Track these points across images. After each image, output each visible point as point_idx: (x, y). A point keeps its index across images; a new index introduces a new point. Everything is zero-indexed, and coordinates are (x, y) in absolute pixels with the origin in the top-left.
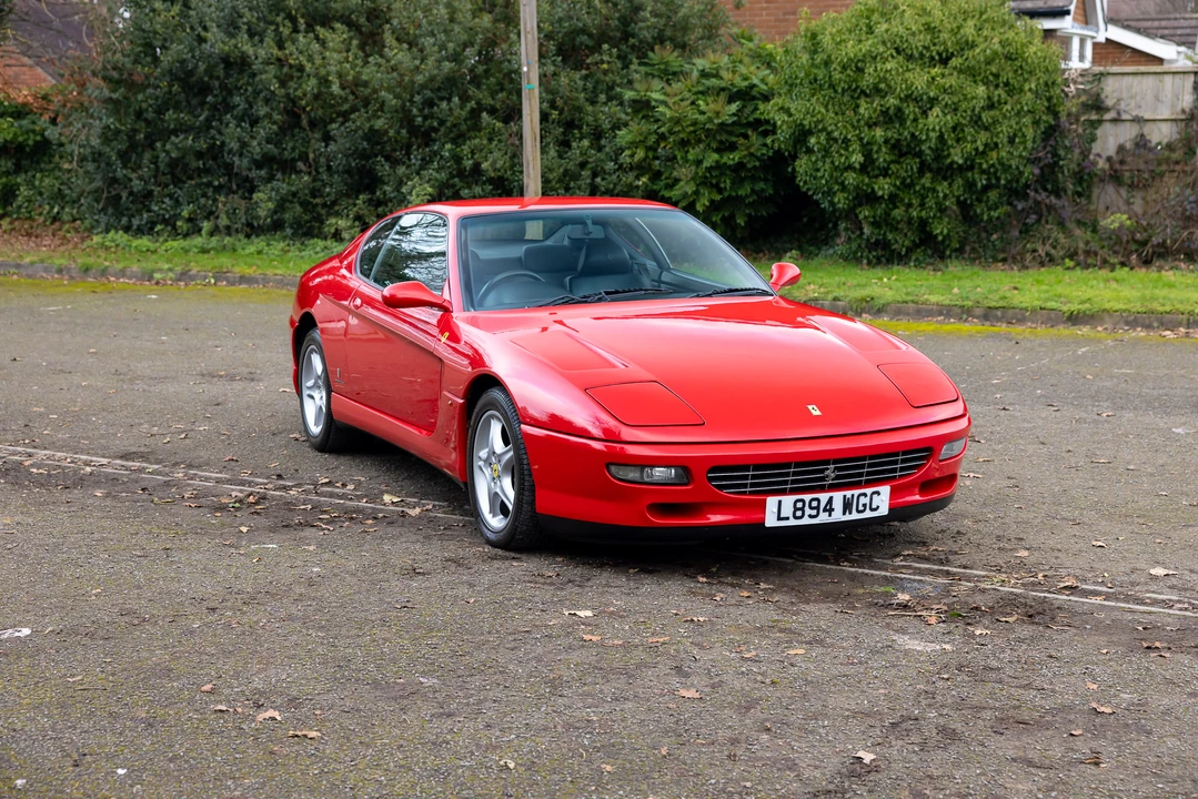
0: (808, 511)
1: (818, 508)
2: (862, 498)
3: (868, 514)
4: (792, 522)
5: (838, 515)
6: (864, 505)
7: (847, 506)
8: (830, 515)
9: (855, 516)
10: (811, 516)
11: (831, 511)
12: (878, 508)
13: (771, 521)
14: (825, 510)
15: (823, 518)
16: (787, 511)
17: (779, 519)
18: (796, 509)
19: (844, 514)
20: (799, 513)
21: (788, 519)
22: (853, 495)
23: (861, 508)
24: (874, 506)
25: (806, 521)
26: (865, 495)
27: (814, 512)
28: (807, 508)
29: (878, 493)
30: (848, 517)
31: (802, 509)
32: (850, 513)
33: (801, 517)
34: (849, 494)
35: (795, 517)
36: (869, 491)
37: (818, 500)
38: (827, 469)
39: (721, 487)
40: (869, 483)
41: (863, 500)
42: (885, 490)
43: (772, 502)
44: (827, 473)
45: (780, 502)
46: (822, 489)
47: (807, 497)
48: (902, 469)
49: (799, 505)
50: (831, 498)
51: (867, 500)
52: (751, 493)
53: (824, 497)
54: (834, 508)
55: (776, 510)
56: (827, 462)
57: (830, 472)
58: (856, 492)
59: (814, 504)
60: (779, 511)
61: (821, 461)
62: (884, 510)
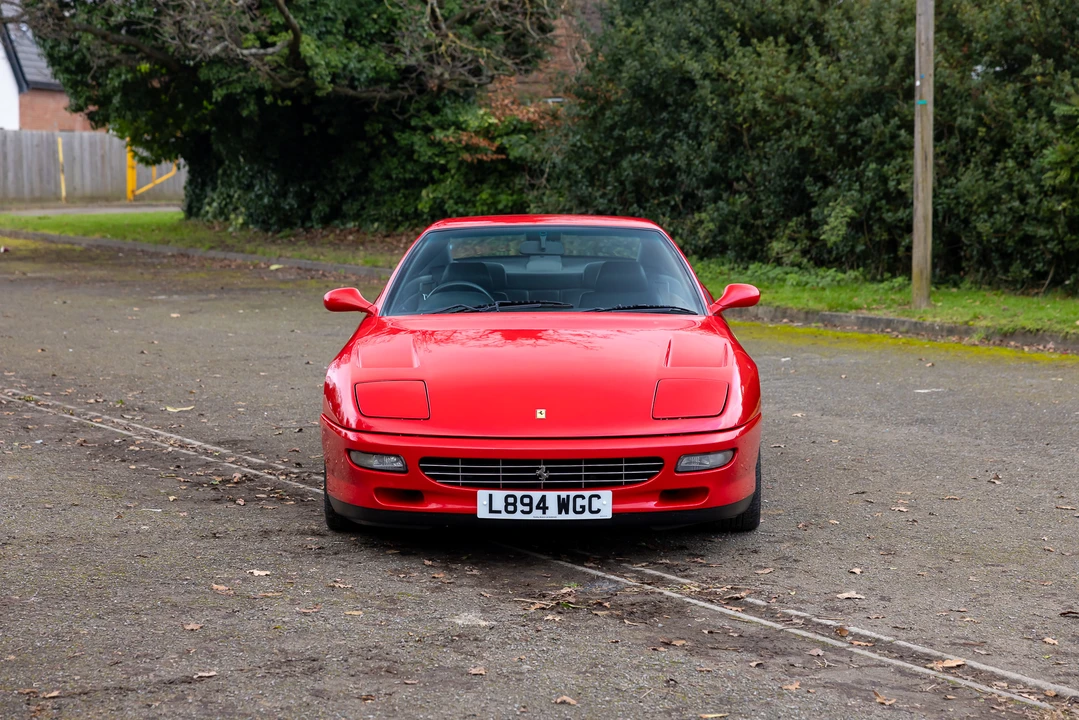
0: (520, 507)
1: (530, 504)
2: (579, 500)
3: (587, 516)
4: (504, 516)
5: (553, 514)
6: (583, 507)
7: (563, 506)
8: (544, 513)
9: (572, 516)
10: (523, 512)
11: (545, 509)
12: (599, 511)
13: (483, 513)
14: (538, 507)
15: (537, 515)
16: (499, 504)
17: (491, 511)
18: (507, 504)
19: (560, 513)
20: (511, 508)
21: (500, 512)
22: (568, 496)
23: (578, 509)
24: (594, 509)
25: (518, 516)
26: (583, 497)
27: (527, 509)
28: (518, 504)
29: (599, 497)
30: (563, 517)
31: (514, 504)
32: (567, 512)
33: (514, 511)
34: (564, 494)
35: (508, 512)
36: (587, 494)
37: (530, 497)
38: (539, 469)
39: (435, 477)
40: (589, 487)
41: (580, 502)
42: (607, 495)
43: (482, 495)
44: (538, 472)
45: (491, 496)
46: (536, 487)
47: (519, 494)
48: (627, 476)
49: (511, 500)
50: (543, 499)
51: (585, 502)
52: (464, 485)
53: (536, 495)
54: (549, 506)
55: (486, 502)
56: (538, 462)
57: (542, 471)
58: (572, 494)
59: (526, 501)
60: (490, 504)
61: (532, 461)
62: (606, 513)
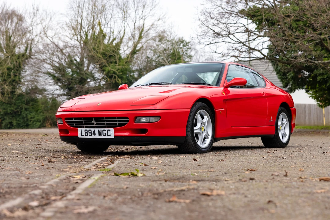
1: (91, 133)
2: (104, 131)
3: (107, 137)
4: (85, 137)
5: (97, 136)
6: (105, 134)
7: (100, 133)
8: (95, 136)
9: (102, 137)
10: (90, 135)
11: (95, 134)
12: (110, 135)
13: (80, 136)
14: (93, 134)
15: (93, 136)
16: (83, 133)
17: (82, 135)
18: (85, 133)
19: (99, 136)
20: (86, 134)
21: (83, 135)
23: (104, 135)
24: (109, 135)
25: (88, 137)
27: (90, 134)
28: (88, 133)
29: (110, 131)
30: (100, 137)
32: (101, 136)
33: (87, 135)
34: (100, 129)
36: (106, 129)
39: (69, 125)
40: (108, 127)
42: (112, 130)
43: (79, 129)
44: (93, 122)
45: (81, 130)
47: (88, 129)
48: (119, 124)
49: (86, 131)
50: (94, 130)
51: (106, 132)
52: (75, 127)
53: (92, 130)
56: (92, 118)
57: (94, 122)
58: (102, 129)
60: (81, 133)
62: (113, 136)
